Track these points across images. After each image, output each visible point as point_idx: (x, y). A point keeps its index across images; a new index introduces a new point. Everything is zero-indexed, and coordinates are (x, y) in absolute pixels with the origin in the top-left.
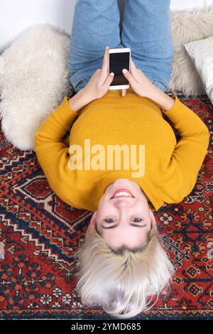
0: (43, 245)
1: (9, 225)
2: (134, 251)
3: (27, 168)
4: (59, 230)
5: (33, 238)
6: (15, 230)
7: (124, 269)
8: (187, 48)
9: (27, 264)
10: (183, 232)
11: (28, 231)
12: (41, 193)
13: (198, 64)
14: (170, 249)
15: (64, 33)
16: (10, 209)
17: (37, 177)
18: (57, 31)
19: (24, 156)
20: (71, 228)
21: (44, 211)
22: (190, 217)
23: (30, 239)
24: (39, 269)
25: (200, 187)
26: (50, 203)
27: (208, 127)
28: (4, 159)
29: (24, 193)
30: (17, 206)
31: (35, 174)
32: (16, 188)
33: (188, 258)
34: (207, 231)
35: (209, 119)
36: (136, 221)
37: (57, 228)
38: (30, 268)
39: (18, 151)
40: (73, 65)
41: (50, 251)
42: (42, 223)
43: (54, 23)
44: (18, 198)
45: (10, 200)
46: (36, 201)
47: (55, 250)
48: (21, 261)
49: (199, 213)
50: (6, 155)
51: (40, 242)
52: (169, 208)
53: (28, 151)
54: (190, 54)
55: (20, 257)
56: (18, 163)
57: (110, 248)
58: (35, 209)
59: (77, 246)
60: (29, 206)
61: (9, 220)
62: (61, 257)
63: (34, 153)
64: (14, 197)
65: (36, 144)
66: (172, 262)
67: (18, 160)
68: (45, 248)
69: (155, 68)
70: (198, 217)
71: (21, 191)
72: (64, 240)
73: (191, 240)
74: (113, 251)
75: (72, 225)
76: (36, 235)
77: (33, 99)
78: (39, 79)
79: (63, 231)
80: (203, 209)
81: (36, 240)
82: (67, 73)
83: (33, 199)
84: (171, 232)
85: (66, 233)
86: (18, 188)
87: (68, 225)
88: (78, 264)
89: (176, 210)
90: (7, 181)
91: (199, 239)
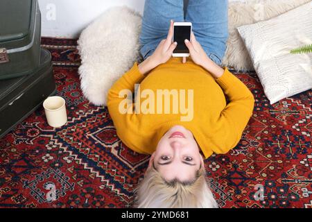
0: (108, 181)
1: (80, 163)
2: (184, 184)
3: (99, 120)
4: (123, 170)
5: (100, 175)
6: (85, 167)
7: (175, 200)
8: (239, 31)
9: (93, 195)
10: (229, 178)
11: (96, 169)
12: (109, 140)
13: (248, 44)
14: (216, 190)
15: (138, 15)
16: (82, 151)
17: (107, 127)
18: (132, 12)
19: (98, 110)
20: (133, 169)
21: (111, 154)
22: (235, 166)
23: (97, 176)
24: (103, 199)
25: (244, 143)
26: (116, 148)
27: (255, 96)
28: (81, 111)
29: (95, 139)
30: (88, 149)
31: (105, 124)
32: (89, 135)
33: (231, 199)
34: (249, 179)
35: (256, 90)
36: (187, 160)
37: (121, 168)
38: (95, 199)
39: (92, 106)
40: (144, 40)
41: (113, 186)
42: (109, 163)
43: (131, 6)
44: (90, 142)
45: (83, 144)
46: (105, 146)
47: (117, 186)
48: (88, 193)
49: (243, 164)
50: (83, 108)
51: (106, 178)
52: (217, 158)
53: (101, 106)
54: (242, 36)
55: (87, 189)
56: (92, 115)
57: (164, 179)
58: (103, 152)
59: (137, 183)
60: (99, 149)
61: (81, 160)
62: (122, 191)
63: (106, 108)
64: (87, 141)
65: (108, 100)
66: (217, 201)
67: (92, 113)
68: (110, 183)
69: (211, 44)
70: (242, 166)
71: (93, 137)
72: (126, 178)
73: (235, 185)
74: (166, 182)
75: (133, 166)
76: (102, 172)
77: (109, 65)
78: (115, 49)
79: (126, 171)
80: (246, 161)
81: (103, 177)
82: (138, 46)
83: (103, 144)
84: (218, 177)
85: (128, 173)
86: (91, 135)
87: (130, 166)
88: (136, 198)
89: (224, 160)
90: (81, 129)
91: (242, 184)
